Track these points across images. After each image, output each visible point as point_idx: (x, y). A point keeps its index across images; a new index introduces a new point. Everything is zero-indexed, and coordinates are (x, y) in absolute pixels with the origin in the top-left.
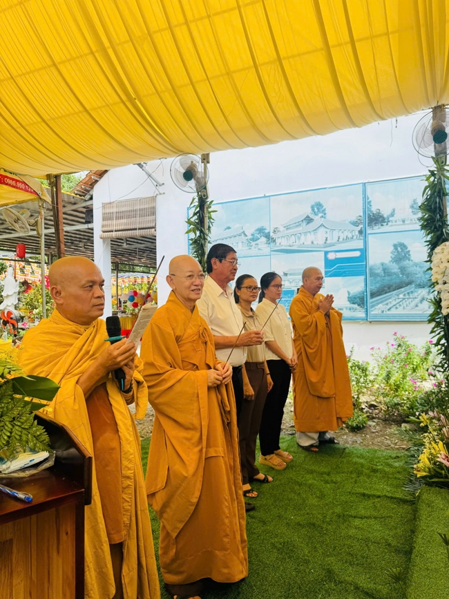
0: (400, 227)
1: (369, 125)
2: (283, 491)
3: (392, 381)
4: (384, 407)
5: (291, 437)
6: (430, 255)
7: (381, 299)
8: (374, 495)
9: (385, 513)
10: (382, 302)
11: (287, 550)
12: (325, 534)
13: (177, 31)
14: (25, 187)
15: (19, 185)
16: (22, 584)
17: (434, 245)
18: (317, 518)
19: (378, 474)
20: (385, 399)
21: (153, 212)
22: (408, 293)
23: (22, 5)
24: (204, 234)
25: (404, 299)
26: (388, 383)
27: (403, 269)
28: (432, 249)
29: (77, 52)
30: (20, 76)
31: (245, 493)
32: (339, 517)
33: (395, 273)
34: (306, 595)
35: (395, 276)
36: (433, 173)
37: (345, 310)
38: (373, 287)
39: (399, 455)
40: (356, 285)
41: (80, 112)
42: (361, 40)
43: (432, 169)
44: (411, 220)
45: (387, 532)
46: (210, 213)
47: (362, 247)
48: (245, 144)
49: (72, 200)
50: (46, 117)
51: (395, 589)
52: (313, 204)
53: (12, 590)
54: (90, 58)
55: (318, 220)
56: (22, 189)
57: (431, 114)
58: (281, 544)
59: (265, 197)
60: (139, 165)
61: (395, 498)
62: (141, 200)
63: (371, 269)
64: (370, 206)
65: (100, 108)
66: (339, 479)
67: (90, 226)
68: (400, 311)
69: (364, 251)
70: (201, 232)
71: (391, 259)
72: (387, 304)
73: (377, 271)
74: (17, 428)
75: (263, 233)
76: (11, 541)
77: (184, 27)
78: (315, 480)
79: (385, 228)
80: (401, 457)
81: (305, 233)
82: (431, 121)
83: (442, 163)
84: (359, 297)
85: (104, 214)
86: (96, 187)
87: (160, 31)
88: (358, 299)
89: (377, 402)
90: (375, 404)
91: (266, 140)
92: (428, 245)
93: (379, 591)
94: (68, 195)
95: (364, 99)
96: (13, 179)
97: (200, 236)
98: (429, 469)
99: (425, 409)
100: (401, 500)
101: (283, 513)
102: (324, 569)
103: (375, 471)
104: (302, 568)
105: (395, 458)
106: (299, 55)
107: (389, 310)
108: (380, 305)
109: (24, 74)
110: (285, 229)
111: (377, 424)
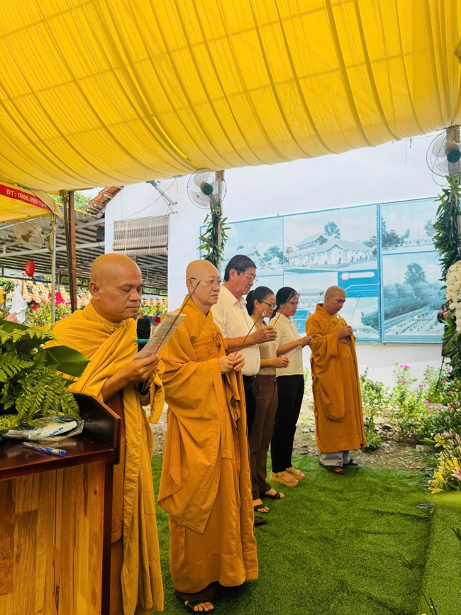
0: (415, 248)
1: (383, 144)
2: (295, 507)
3: (406, 402)
4: (397, 429)
5: (303, 456)
6: (444, 274)
7: (396, 320)
8: (388, 513)
9: (399, 529)
10: (396, 324)
11: (299, 562)
12: (338, 548)
13: (196, 50)
14: (38, 203)
15: (32, 200)
16: (45, 556)
17: (448, 263)
18: (330, 533)
19: (392, 493)
20: (399, 420)
21: (165, 230)
22: (423, 315)
23: (45, 23)
24: (217, 250)
25: (419, 321)
26: (402, 404)
27: (417, 291)
28: (447, 268)
29: (97, 69)
30: (41, 91)
31: (256, 508)
32: (352, 532)
33: (409, 295)
34: (319, 604)
35: (409, 297)
36: (446, 192)
37: (358, 331)
38: (387, 309)
39: (413, 475)
40: (370, 306)
41: (99, 128)
42: (375, 61)
43: (445, 188)
44: (426, 241)
45: (401, 547)
46: (223, 230)
47: (376, 268)
48: (260, 161)
49: (84, 218)
50: (65, 132)
51: (409, 600)
52: (327, 224)
53: (35, 561)
54: (110, 75)
55: (331, 240)
56: (35, 204)
57: (445, 134)
58: (293, 556)
59: (278, 216)
60: (152, 183)
61: (409, 515)
62: (153, 219)
63: (385, 290)
64: (385, 226)
65: (117, 124)
66: (352, 497)
67: (101, 244)
68: (414, 333)
69: (378, 272)
70: (215, 248)
71: (405, 280)
72: (401, 326)
73: (391, 293)
74: (51, 392)
75: (276, 252)
76: (36, 511)
77: (203, 46)
78: (327, 497)
79: (400, 249)
80: (415, 476)
81: (319, 253)
82: (445, 141)
83: (456, 182)
84: (373, 318)
85: (115, 232)
86: (108, 205)
87: (179, 49)
88: (372, 321)
89: (391, 424)
90: (389, 426)
91: (282, 158)
92: (442, 264)
93: (393, 601)
94: (80, 212)
95: (379, 119)
96: (26, 194)
97: (213, 253)
98: (444, 485)
99: (440, 429)
100: (415, 516)
101: (295, 528)
102: (337, 580)
103: (388, 490)
104: (314, 578)
105: (409, 478)
106: (316, 75)
107: (403, 331)
108: (395, 327)
109: (44, 90)
110: (298, 249)
111: (391, 446)
